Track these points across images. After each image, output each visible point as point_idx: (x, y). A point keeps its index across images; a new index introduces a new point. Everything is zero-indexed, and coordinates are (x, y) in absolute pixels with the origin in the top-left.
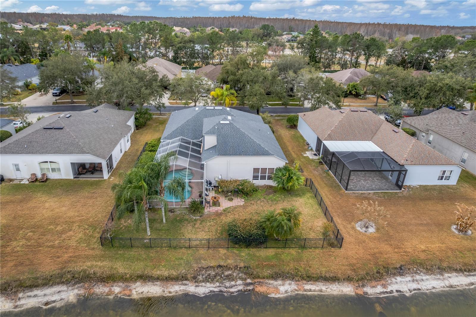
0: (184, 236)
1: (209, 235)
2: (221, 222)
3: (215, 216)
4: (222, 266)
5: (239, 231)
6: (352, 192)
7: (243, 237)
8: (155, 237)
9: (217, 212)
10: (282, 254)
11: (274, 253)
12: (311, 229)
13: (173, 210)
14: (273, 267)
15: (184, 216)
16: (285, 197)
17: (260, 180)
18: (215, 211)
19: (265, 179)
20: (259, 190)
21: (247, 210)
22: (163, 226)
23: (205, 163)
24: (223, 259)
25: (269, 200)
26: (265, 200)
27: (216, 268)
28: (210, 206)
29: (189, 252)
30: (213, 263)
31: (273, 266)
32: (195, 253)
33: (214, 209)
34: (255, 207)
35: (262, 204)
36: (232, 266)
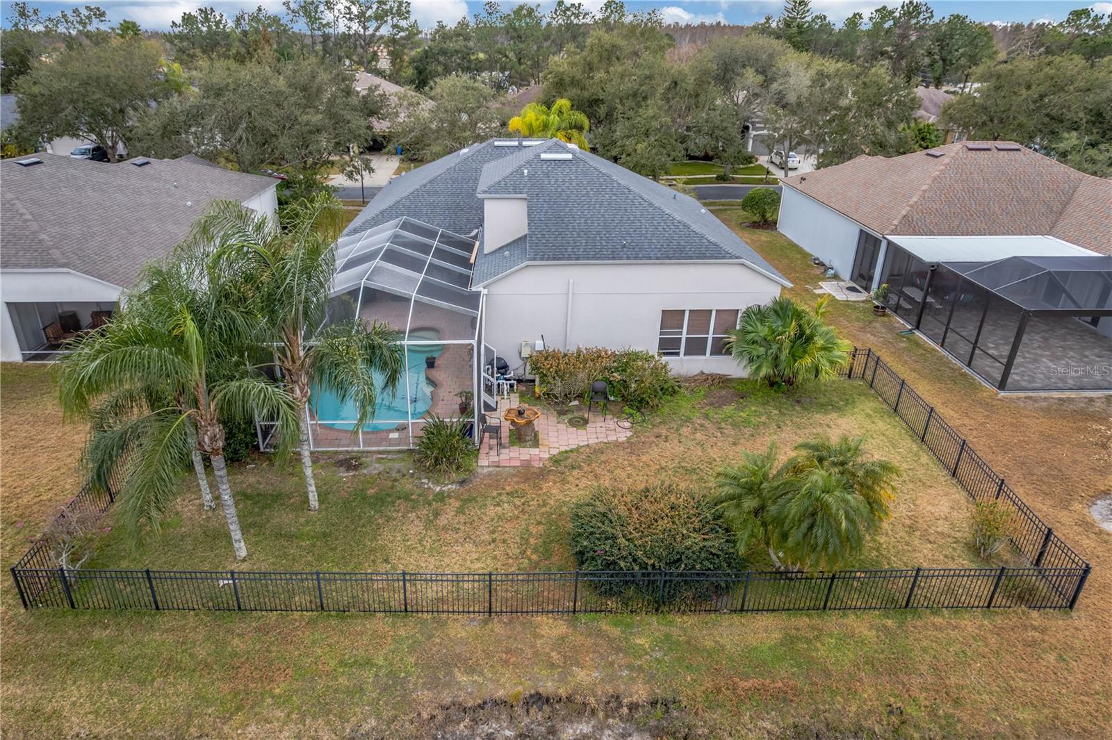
0: (387, 561)
1: (495, 558)
2: (545, 505)
3: (518, 483)
4: (548, 700)
5: (622, 541)
6: (1022, 394)
7: (644, 566)
8: (265, 567)
9: (527, 465)
10: (816, 638)
11: (777, 635)
12: (912, 529)
13: (357, 459)
14: (785, 700)
15: (395, 480)
16: (782, 413)
17: (685, 355)
18: (518, 464)
19: (704, 354)
20: (682, 390)
21: (644, 458)
22: (307, 522)
23: (484, 292)
24: (553, 666)
25: (723, 425)
26: (706, 423)
27: (519, 710)
28: (500, 445)
29: (402, 632)
30: (508, 686)
31: (783, 697)
32: (430, 637)
33: (515, 456)
34: (674, 447)
35: (698, 435)
36: (592, 700)
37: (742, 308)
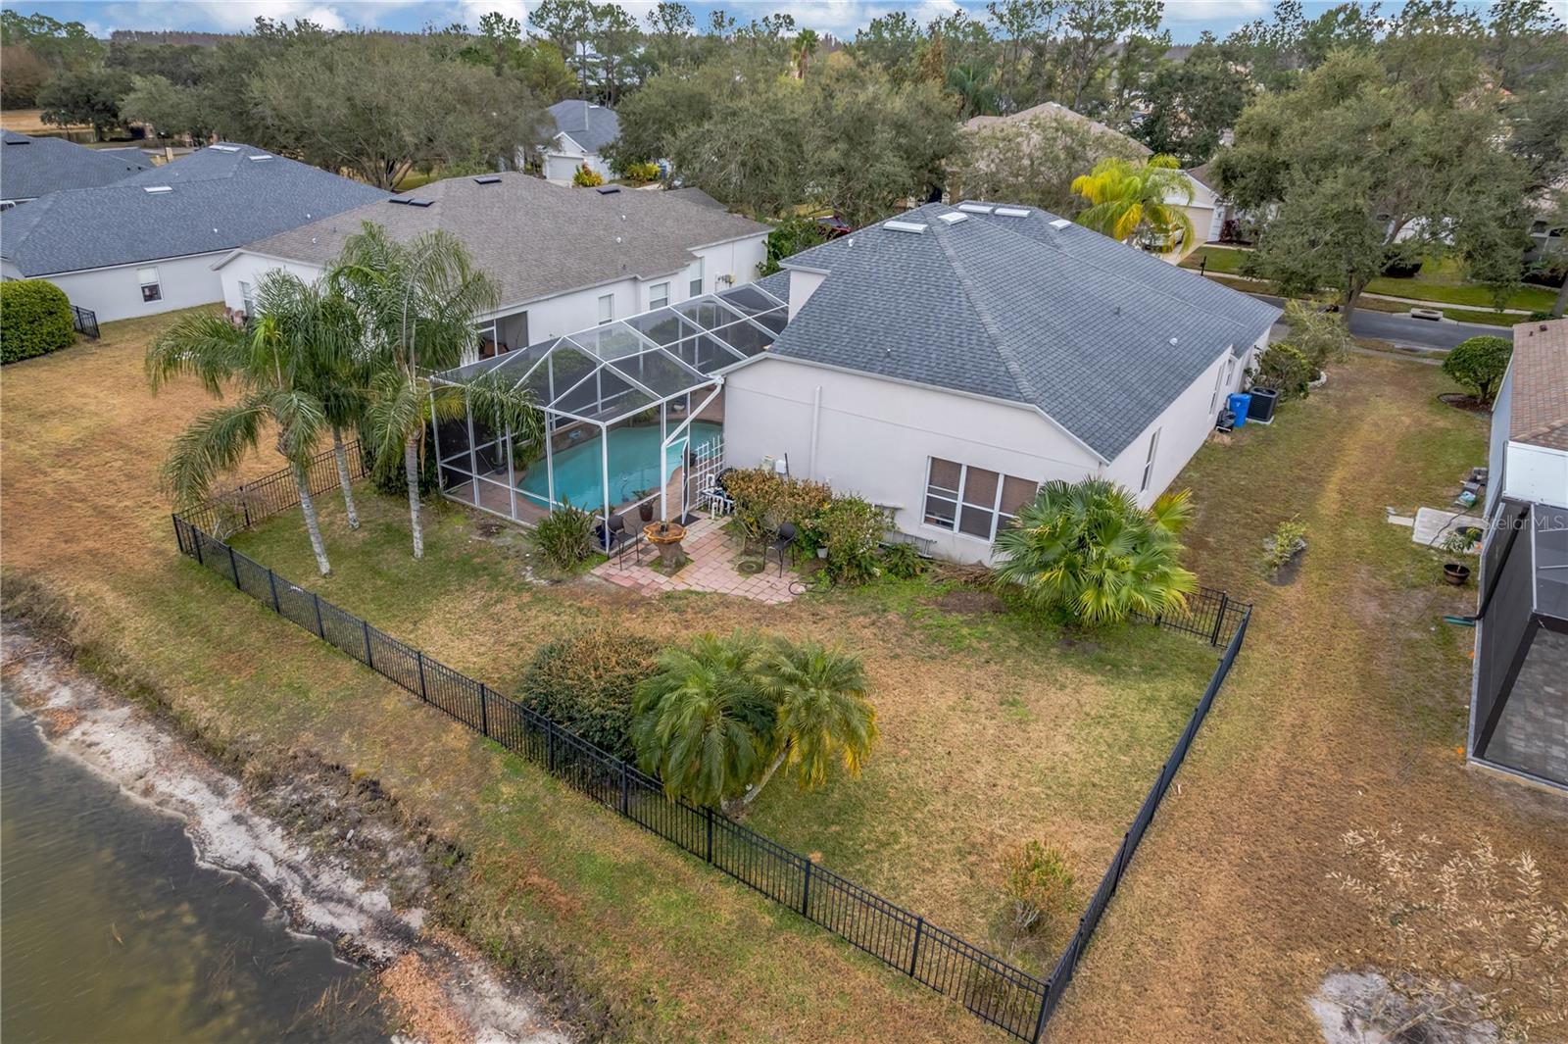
3: (603, 602)
4: (381, 793)
6: (1523, 780)
9: (635, 589)
10: (666, 882)
11: (629, 857)
13: (502, 527)
15: (507, 558)
17: (961, 530)
18: (631, 584)
19: (987, 536)
20: (924, 576)
22: (400, 566)
23: (720, 381)
28: (638, 562)
29: (353, 683)
30: (364, 763)
31: (554, 913)
32: (366, 697)
33: (638, 576)
36: (411, 814)
37: (1041, 481)
